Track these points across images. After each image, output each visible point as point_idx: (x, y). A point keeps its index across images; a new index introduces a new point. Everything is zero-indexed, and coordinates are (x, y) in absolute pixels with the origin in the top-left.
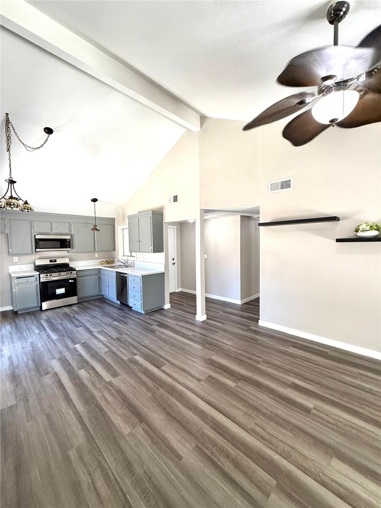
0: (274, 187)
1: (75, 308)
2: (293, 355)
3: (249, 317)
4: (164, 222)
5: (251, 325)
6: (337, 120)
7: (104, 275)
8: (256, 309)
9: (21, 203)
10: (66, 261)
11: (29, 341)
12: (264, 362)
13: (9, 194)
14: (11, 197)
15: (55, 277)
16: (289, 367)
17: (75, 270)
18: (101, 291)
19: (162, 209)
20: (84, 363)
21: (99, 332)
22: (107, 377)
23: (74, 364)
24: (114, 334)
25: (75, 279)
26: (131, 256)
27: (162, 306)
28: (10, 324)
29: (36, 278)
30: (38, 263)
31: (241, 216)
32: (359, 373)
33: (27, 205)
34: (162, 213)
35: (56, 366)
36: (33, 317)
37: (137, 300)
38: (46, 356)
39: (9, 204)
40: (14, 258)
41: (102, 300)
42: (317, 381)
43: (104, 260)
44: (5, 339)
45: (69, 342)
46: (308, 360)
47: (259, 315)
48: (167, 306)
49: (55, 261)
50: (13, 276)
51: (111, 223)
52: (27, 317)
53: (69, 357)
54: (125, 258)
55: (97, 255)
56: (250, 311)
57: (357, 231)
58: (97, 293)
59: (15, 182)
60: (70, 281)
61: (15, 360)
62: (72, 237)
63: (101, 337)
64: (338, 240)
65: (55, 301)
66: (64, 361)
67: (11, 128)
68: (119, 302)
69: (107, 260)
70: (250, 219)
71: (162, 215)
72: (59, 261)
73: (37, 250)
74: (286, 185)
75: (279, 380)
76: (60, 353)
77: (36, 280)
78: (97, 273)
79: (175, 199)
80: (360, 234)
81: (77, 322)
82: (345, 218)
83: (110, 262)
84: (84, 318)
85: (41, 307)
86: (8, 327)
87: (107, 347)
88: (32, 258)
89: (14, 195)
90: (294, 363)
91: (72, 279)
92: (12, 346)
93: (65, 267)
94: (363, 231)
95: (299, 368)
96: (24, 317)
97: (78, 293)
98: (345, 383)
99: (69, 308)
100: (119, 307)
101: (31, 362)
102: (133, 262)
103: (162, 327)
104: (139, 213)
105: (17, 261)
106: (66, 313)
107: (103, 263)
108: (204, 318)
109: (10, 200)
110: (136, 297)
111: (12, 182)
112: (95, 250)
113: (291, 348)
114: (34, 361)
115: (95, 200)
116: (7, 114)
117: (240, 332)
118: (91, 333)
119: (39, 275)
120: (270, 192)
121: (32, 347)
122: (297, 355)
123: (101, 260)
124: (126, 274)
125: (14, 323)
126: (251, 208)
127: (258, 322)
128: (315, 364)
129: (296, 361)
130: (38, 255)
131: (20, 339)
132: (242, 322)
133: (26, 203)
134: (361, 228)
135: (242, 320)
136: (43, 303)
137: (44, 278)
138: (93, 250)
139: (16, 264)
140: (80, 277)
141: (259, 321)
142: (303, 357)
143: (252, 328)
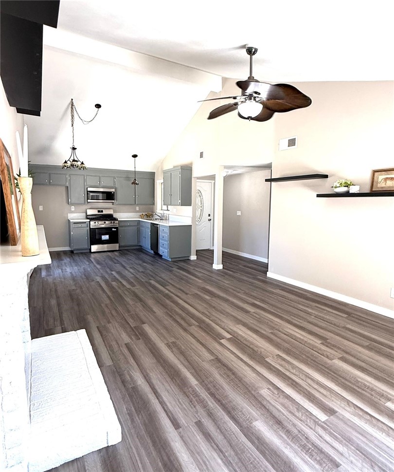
1: (116, 253)
4: (193, 177)
7: (142, 226)
9: (79, 163)
10: (110, 212)
11: (82, 267)
13: (72, 158)
14: (74, 160)
15: (101, 224)
17: (117, 220)
18: (140, 242)
19: (191, 164)
20: (115, 280)
21: (131, 268)
22: (128, 286)
23: (110, 280)
24: (141, 269)
25: (117, 228)
26: (168, 210)
27: (189, 256)
28: (69, 257)
29: (87, 225)
30: (90, 212)
33: (83, 165)
34: (192, 168)
35: (98, 279)
36: (84, 256)
37: (165, 248)
38: (93, 274)
39: (72, 165)
40: (72, 207)
41: (140, 250)
42: (273, 304)
43: (144, 214)
44: (67, 265)
45: (108, 270)
48: (193, 257)
49: (102, 211)
50: (71, 221)
51: (152, 176)
52: (81, 255)
53: (107, 276)
54: (162, 212)
55: (137, 208)
57: (333, 187)
58: (136, 243)
59: (76, 149)
60: (113, 229)
61: (74, 274)
62: (116, 190)
63: (131, 270)
64: (319, 196)
65: (101, 246)
66: (103, 277)
67: (74, 109)
68: (152, 252)
69: (146, 213)
71: (191, 170)
72: (105, 212)
73: (89, 201)
74: (292, 142)
76: (102, 274)
77: (87, 227)
78: (137, 224)
79: (201, 155)
80: (336, 190)
81: (115, 261)
82: (332, 175)
83: (150, 216)
84: (122, 260)
85: (90, 249)
86: (68, 259)
87: (133, 275)
88: (84, 207)
89: (76, 159)
90: (268, 296)
91: (115, 228)
92: (71, 268)
93: (110, 217)
96: (78, 255)
97: (119, 241)
99: (112, 253)
100: (152, 255)
101: (83, 276)
102: (167, 215)
103: (181, 270)
104: (174, 167)
105: (74, 210)
106: (108, 255)
107: (142, 216)
108: (220, 267)
109: (73, 163)
110: (164, 246)
111: (74, 149)
112: (135, 203)
114: (85, 276)
115: (135, 156)
116: (72, 99)
118: (124, 267)
119: (90, 222)
120: (280, 149)
121: (84, 270)
123: (141, 214)
124: (158, 225)
125: (72, 258)
127: (267, 274)
130: (89, 206)
131: (76, 266)
133: (82, 163)
134: (335, 184)
136: (92, 246)
137: (93, 224)
138: (134, 203)
139: (73, 212)
140: (122, 226)
142: (279, 294)
143: (258, 277)
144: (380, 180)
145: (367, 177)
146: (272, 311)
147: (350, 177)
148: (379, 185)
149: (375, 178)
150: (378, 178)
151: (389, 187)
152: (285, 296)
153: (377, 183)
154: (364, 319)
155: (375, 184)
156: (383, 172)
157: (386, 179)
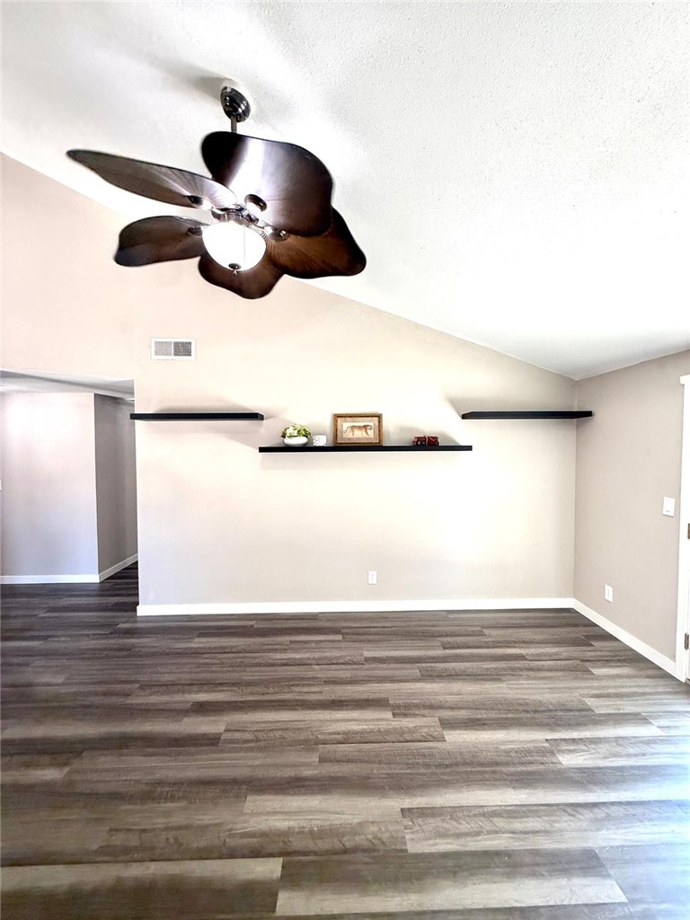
0: (161, 348)
2: (200, 651)
3: (117, 604)
5: (119, 620)
6: (239, 267)
8: (131, 583)
12: (142, 688)
16: (188, 676)
31: (95, 394)
32: (291, 642)
42: (233, 681)
46: (224, 651)
47: (137, 595)
56: (120, 592)
57: (284, 436)
64: (262, 450)
70: (118, 403)
74: (183, 349)
75: (171, 710)
80: (289, 441)
82: (270, 417)
90: (199, 665)
94: (290, 437)
95: (205, 672)
98: (272, 665)
113: (197, 640)
117: (93, 643)
120: (154, 357)
122: (205, 648)
126: (116, 382)
127: (136, 611)
128: (233, 653)
129: (202, 661)
132: (100, 620)
134: (288, 432)
135: (97, 617)
141: (138, 607)
142: (215, 648)
143: (122, 626)
144: (345, 429)
145: (327, 423)
146: (250, 698)
147: (303, 421)
148: (345, 436)
149: (339, 427)
150: (342, 426)
151: (358, 438)
152: (226, 647)
153: (342, 433)
154: (361, 630)
155: (339, 434)
156: (348, 419)
157: (353, 427)
